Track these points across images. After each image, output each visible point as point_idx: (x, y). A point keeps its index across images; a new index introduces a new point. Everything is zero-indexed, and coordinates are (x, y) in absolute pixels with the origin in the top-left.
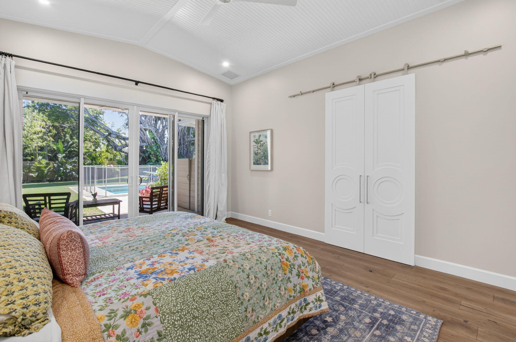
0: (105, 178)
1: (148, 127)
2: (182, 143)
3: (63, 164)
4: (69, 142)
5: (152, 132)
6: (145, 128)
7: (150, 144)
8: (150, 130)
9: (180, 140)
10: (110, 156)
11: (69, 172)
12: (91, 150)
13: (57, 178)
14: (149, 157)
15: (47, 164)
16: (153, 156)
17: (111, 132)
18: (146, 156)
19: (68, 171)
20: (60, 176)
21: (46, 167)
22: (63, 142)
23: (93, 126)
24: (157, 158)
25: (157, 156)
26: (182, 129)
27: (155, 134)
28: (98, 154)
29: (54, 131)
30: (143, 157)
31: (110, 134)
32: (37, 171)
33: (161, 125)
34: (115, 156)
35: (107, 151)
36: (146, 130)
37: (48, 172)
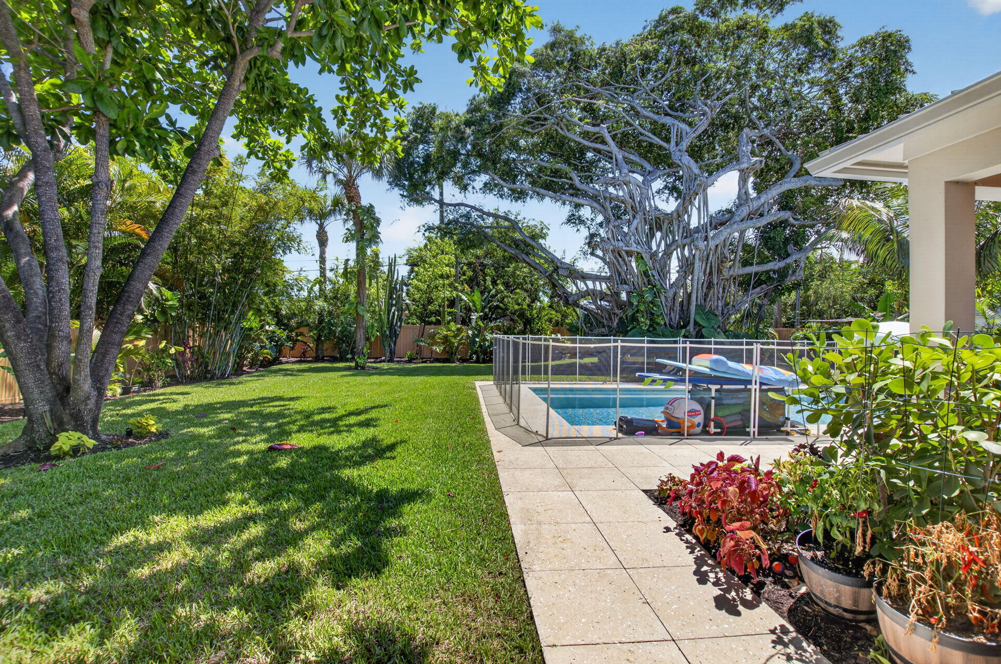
0: (546, 360)
1: (634, 248)
2: (715, 282)
3: (479, 331)
4: (491, 290)
5: (642, 258)
6: (627, 248)
7: (637, 286)
8: (638, 253)
9: (711, 273)
10: (556, 316)
11: (489, 347)
12: (525, 307)
13: (471, 358)
14: (634, 318)
15: (458, 330)
16: (643, 316)
17: (559, 265)
18: (626, 316)
19: (487, 344)
20: (476, 352)
21: (455, 337)
22: (482, 293)
23: (528, 254)
24: (651, 320)
25: (651, 315)
26: (717, 246)
27: (650, 263)
28: (534, 312)
29: (470, 273)
30: (621, 318)
31: (556, 269)
32: (443, 343)
33: (663, 242)
34: (565, 316)
35: (550, 307)
36: (629, 254)
37: (459, 344)
